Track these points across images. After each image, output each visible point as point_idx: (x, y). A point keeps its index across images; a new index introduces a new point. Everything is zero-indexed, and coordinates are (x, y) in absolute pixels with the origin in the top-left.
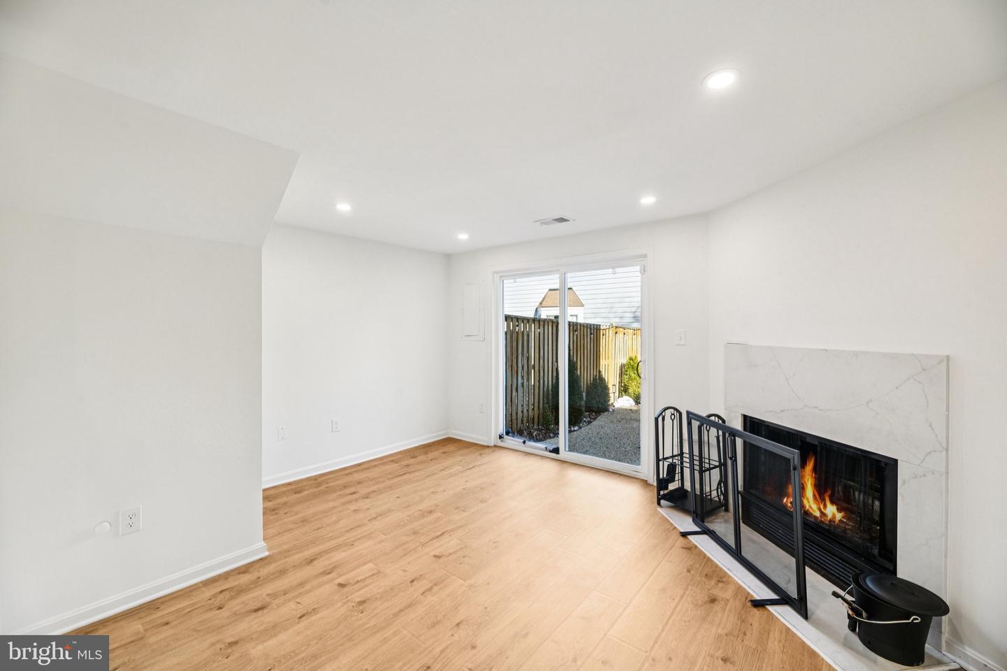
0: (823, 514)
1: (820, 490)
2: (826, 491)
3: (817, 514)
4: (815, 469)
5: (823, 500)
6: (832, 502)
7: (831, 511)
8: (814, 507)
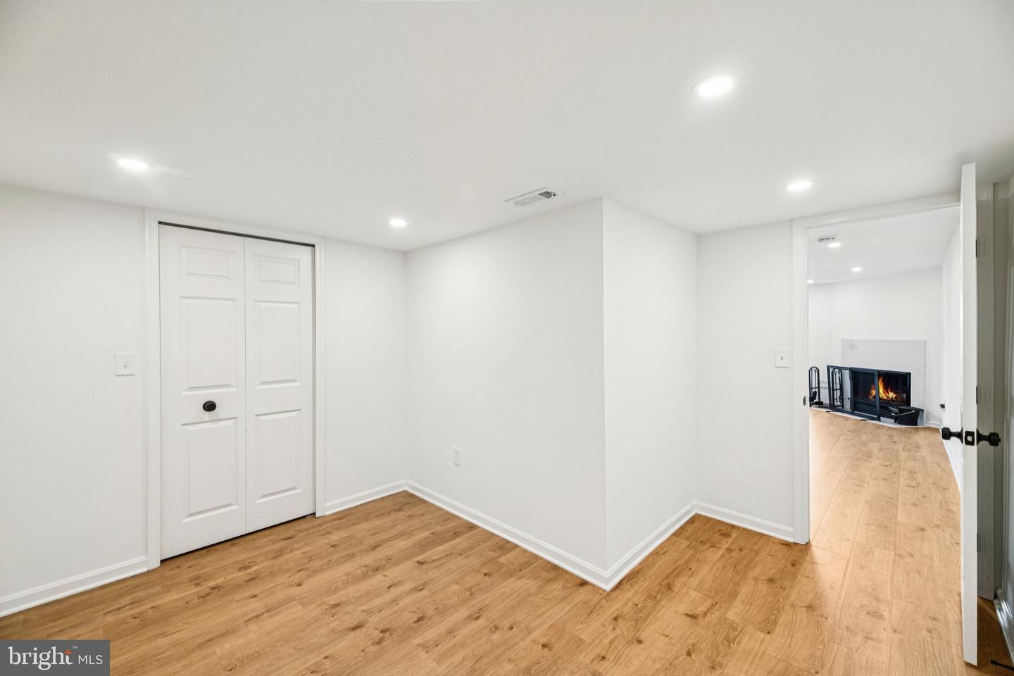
0: (888, 397)
1: (886, 389)
2: (888, 388)
3: (886, 398)
4: (883, 381)
5: (887, 392)
6: (891, 392)
7: (891, 395)
8: (884, 396)
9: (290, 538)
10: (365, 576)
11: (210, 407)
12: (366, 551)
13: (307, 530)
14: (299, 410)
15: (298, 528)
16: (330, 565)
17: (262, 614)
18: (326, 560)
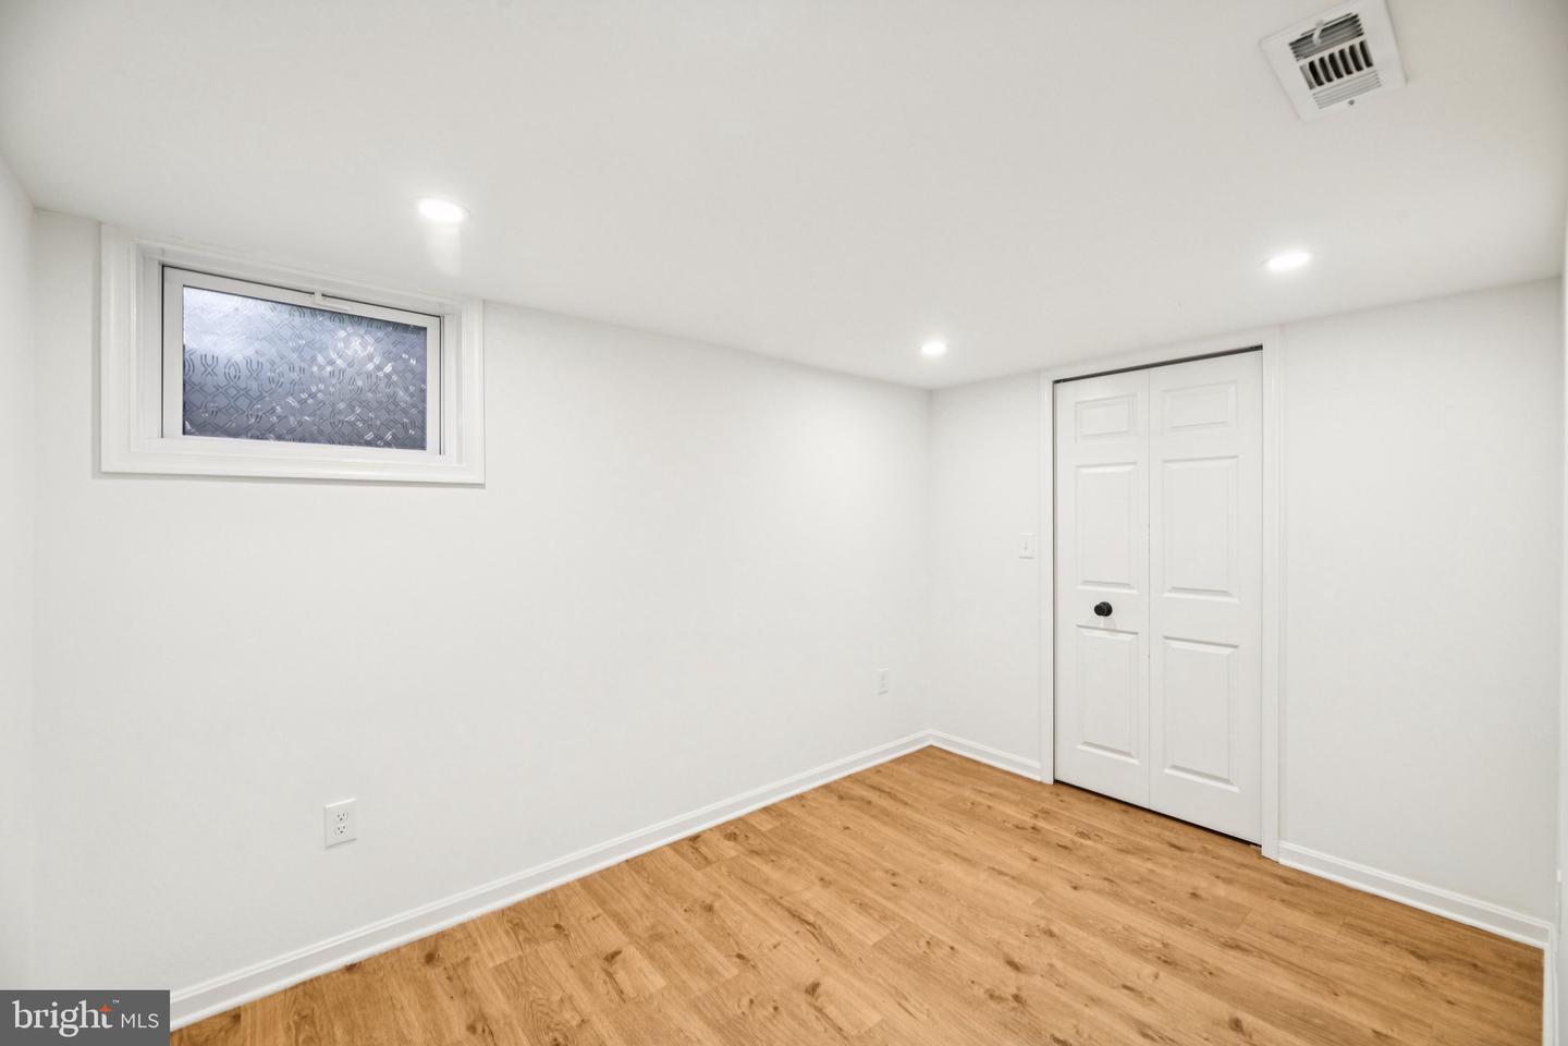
9: (1179, 848)
10: (1140, 952)
11: (1104, 610)
12: (1215, 939)
13: (1217, 858)
14: (1235, 647)
15: (1209, 847)
16: (1138, 904)
17: (1006, 875)
18: (1149, 897)
